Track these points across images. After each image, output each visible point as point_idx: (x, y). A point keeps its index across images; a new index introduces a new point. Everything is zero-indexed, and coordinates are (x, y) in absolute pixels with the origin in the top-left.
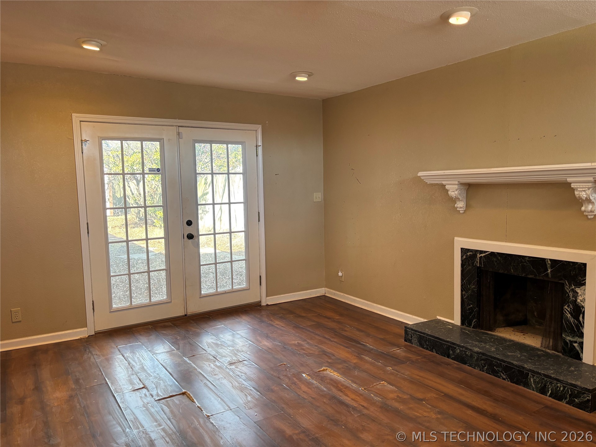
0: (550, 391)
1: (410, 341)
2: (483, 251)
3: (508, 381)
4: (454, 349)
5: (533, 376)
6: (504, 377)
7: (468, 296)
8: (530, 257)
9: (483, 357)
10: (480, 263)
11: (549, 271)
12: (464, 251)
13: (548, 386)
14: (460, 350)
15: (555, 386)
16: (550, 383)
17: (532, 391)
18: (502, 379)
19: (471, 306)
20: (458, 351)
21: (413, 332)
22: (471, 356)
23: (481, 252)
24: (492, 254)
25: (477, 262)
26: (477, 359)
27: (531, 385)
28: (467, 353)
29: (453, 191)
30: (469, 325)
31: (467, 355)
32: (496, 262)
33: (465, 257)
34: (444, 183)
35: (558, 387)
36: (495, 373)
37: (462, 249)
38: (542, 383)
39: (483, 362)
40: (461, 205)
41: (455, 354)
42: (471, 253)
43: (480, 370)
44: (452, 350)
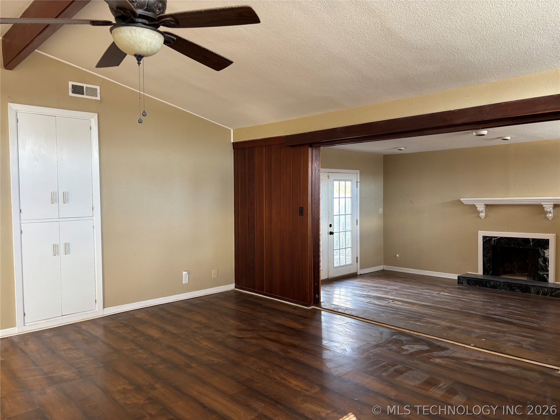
0: (541, 293)
1: (462, 283)
4: (489, 283)
5: (533, 288)
6: (518, 291)
7: (487, 260)
8: (521, 238)
9: (507, 284)
10: (494, 242)
11: (531, 244)
12: (484, 237)
13: (540, 290)
14: (493, 283)
15: (543, 290)
17: (532, 294)
19: (489, 264)
20: (492, 283)
21: (463, 278)
22: (500, 284)
23: (495, 237)
24: (501, 238)
25: (492, 242)
26: (503, 285)
28: (498, 283)
29: (481, 208)
30: (488, 274)
31: (497, 284)
32: (503, 241)
33: (485, 240)
34: (475, 204)
35: (545, 290)
36: (513, 290)
37: (483, 236)
38: (537, 290)
39: (506, 286)
40: (482, 215)
41: (490, 285)
42: (489, 238)
43: (505, 290)
44: (488, 283)
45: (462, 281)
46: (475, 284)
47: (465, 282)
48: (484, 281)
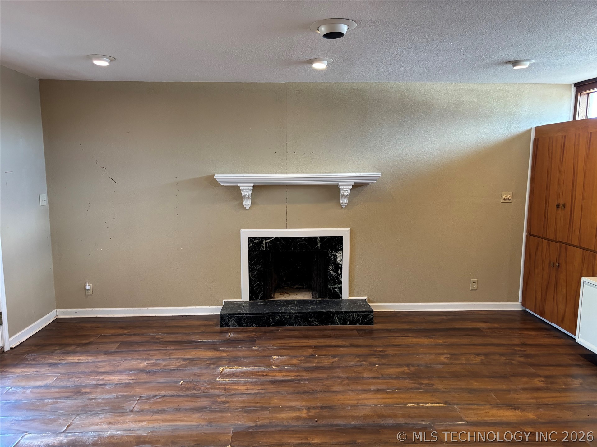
0: (349, 321)
1: (227, 325)
2: (268, 238)
3: (320, 325)
4: (274, 318)
5: (338, 315)
6: (317, 323)
7: (255, 276)
8: (305, 237)
9: (300, 315)
10: (266, 247)
11: (319, 245)
12: (251, 240)
13: (348, 318)
14: (280, 317)
15: (352, 316)
16: (349, 315)
17: (337, 326)
18: (316, 325)
19: (258, 283)
20: (278, 317)
21: (230, 316)
22: (290, 318)
23: (267, 239)
24: (277, 238)
25: (263, 247)
26: (295, 318)
27: (336, 322)
28: (286, 317)
30: (256, 299)
32: (279, 244)
33: (251, 245)
35: (354, 316)
36: (310, 323)
37: (249, 238)
38: (344, 317)
39: (300, 318)
40: (247, 203)
41: (275, 321)
42: (257, 241)
43: (298, 325)
44: (272, 319)
45: (229, 321)
46: (250, 324)
47: (232, 322)
48: (264, 317)
